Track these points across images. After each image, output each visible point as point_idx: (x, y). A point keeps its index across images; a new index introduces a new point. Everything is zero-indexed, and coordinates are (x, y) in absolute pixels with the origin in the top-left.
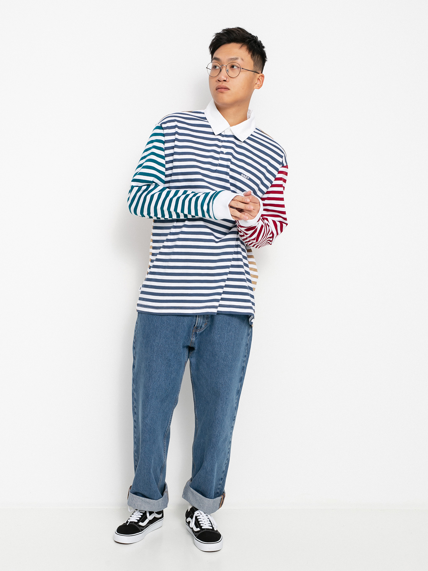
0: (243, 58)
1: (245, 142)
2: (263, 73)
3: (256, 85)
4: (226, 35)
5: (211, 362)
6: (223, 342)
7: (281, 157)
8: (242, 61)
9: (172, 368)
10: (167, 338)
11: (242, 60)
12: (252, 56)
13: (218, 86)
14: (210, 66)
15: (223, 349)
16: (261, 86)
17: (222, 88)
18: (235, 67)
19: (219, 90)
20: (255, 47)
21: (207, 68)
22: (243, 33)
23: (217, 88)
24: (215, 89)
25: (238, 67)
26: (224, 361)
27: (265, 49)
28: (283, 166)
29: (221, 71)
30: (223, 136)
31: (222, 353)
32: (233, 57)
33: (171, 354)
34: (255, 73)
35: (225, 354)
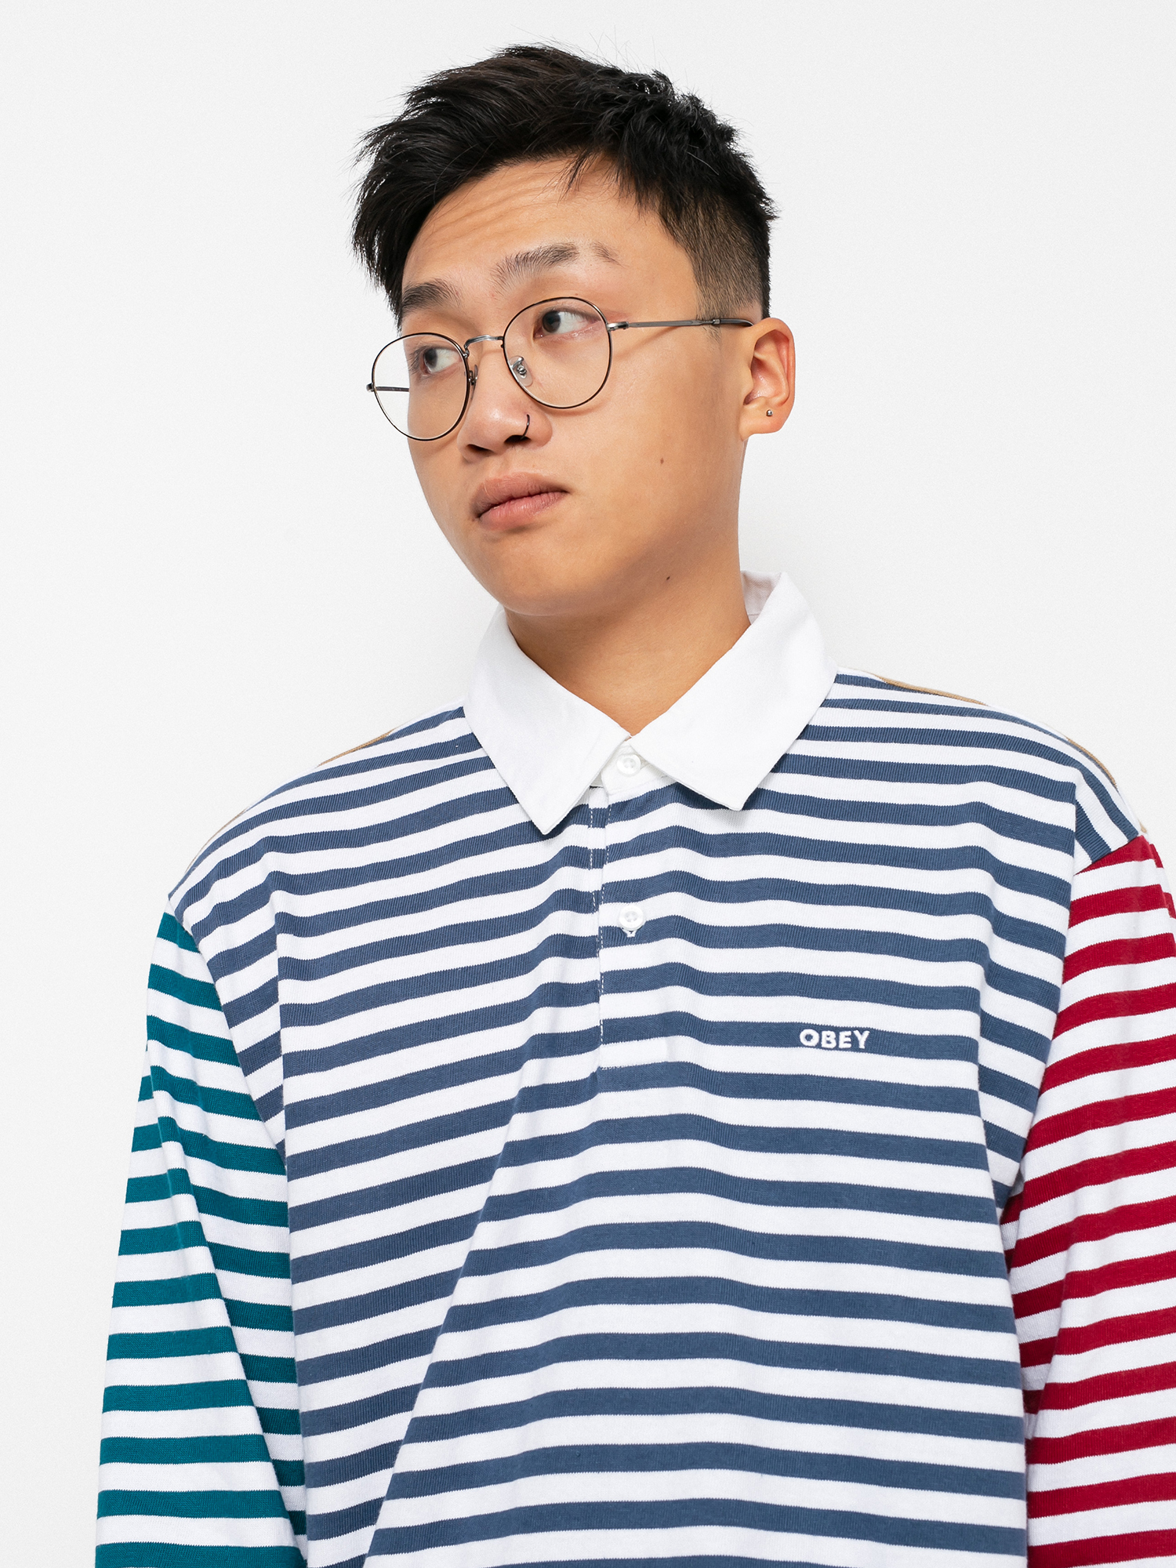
0: (611, 242)
1: (758, 799)
2: (773, 312)
3: (752, 407)
4: (441, 123)
7: (1063, 792)
8: (604, 266)
11: (605, 254)
12: (670, 218)
13: (481, 489)
14: (397, 368)
16: (788, 402)
17: (511, 498)
18: (568, 323)
19: (498, 514)
20: (674, 150)
21: (370, 387)
22: (562, 78)
23: (481, 507)
24: (464, 512)
25: (590, 318)
27: (739, 146)
28: (1104, 858)
29: (471, 382)
30: (602, 818)
32: (532, 247)
34: (724, 331)
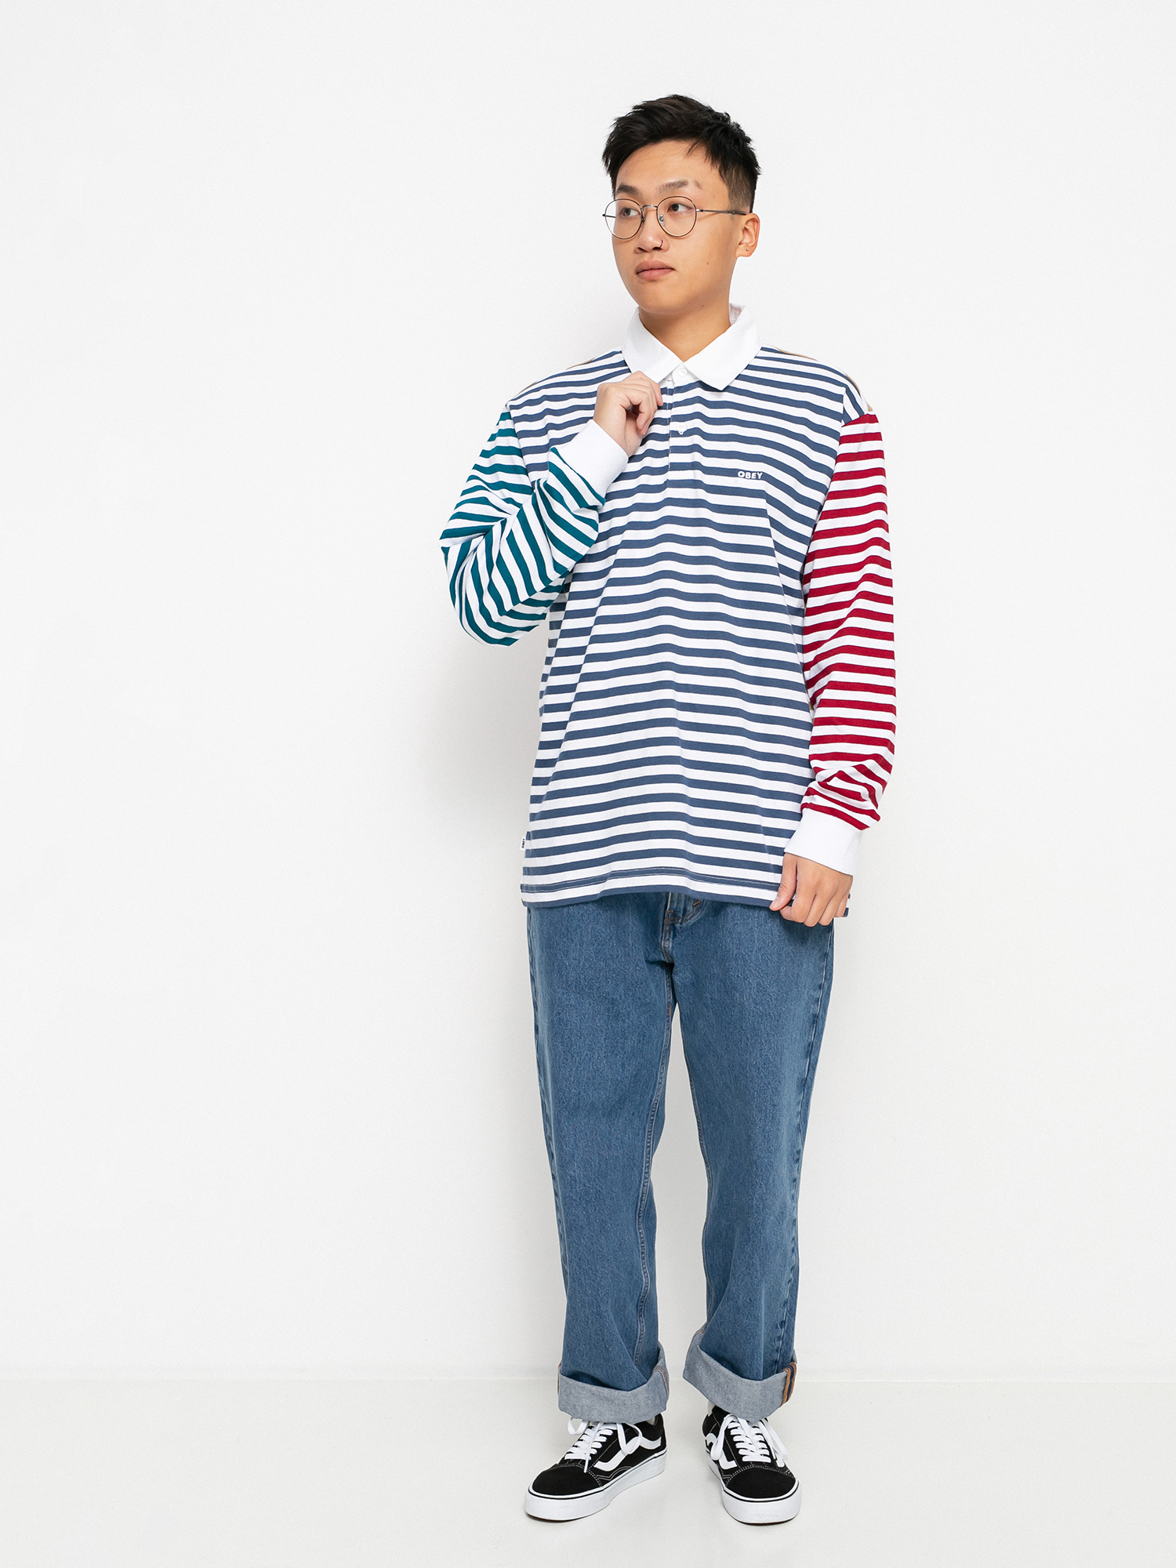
0: (700, 181)
1: (729, 389)
2: (754, 211)
3: (741, 246)
5: (725, 1009)
6: (750, 953)
7: (839, 398)
8: (697, 189)
9: (624, 1022)
10: (599, 945)
11: (698, 185)
12: (723, 173)
13: (641, 264)
14: (613, 210)
15: (751, 971)
16: (755, 246)
17: (652, 269)
18: (681, 209)
19: (646, 274)
20: (727, 146)
21: (604, 215)
22: (692, 112)
23: (639, 270)
24: (632, 272)
25: (689, 208)
26: (756, 1004)
29: (643, 221)
31: (749, 982)
32: (672, 181)
33: (617, 985)
34: (736, 216)
35: (758, 984)
